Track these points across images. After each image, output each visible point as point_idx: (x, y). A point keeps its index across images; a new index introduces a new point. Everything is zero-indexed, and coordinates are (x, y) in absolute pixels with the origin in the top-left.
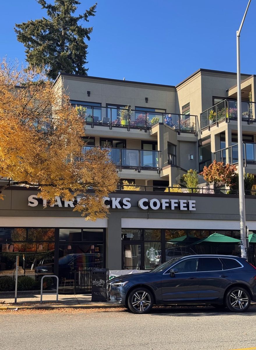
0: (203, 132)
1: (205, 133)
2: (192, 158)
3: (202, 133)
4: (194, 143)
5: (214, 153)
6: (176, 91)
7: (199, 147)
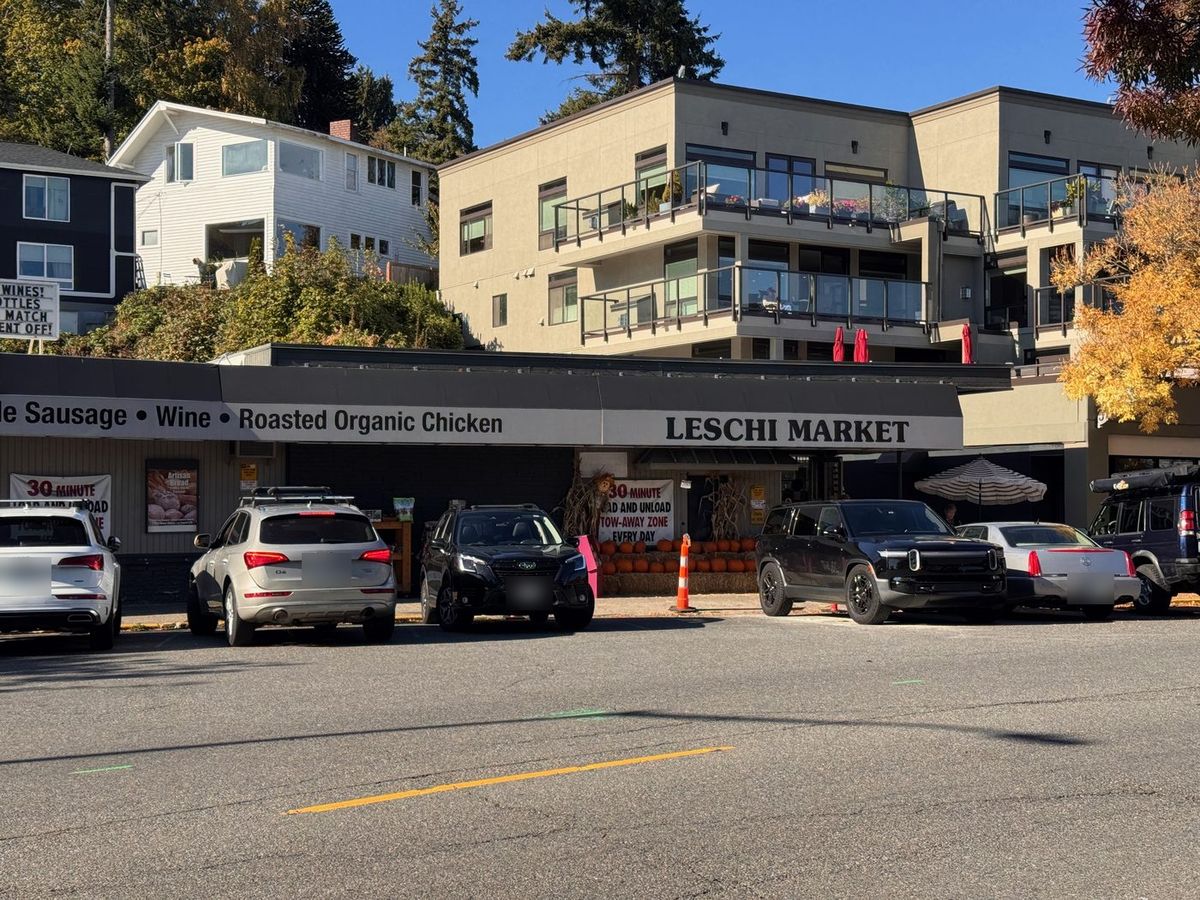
0: (999, 237)
1: (1008, 242)
2: (969, 295)
3: (997, 241)
4: (973, 259)
5: (1037, 291)
6: (910, 125)
7: (985, 269)
